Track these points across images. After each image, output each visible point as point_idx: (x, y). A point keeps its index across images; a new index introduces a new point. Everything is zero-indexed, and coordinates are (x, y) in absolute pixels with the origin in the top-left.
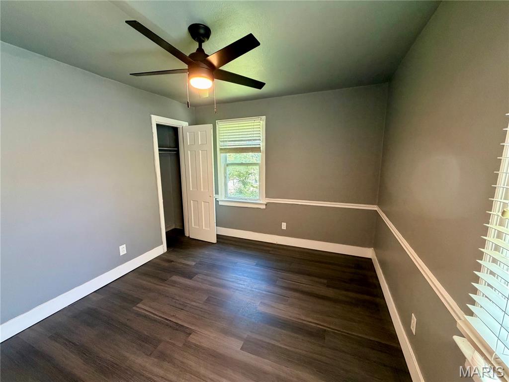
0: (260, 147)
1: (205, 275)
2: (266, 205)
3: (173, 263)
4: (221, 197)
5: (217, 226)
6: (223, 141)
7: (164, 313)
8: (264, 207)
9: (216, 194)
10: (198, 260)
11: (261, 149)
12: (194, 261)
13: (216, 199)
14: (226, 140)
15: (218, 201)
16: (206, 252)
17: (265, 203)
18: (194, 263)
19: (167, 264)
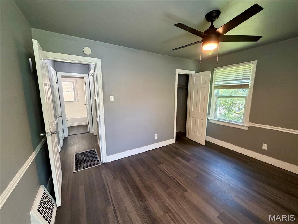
0: (249, 84)
1: (196, 162)
2: (249, 128)
3: (178, 150)
4: (212, 118)
5: (206, 135)
6: (217, 81)
7: (172, 174)
8: (247, 129)
9: (208, 115)
10: (193, 153)
11: (250, 86)
12: (191, 153)
13: (208, 118)
14: (220, 80)
15: (209, 120)
16: (198, 149)
17: (248, 126)
18: (190, 154)
19: (175, 150)
